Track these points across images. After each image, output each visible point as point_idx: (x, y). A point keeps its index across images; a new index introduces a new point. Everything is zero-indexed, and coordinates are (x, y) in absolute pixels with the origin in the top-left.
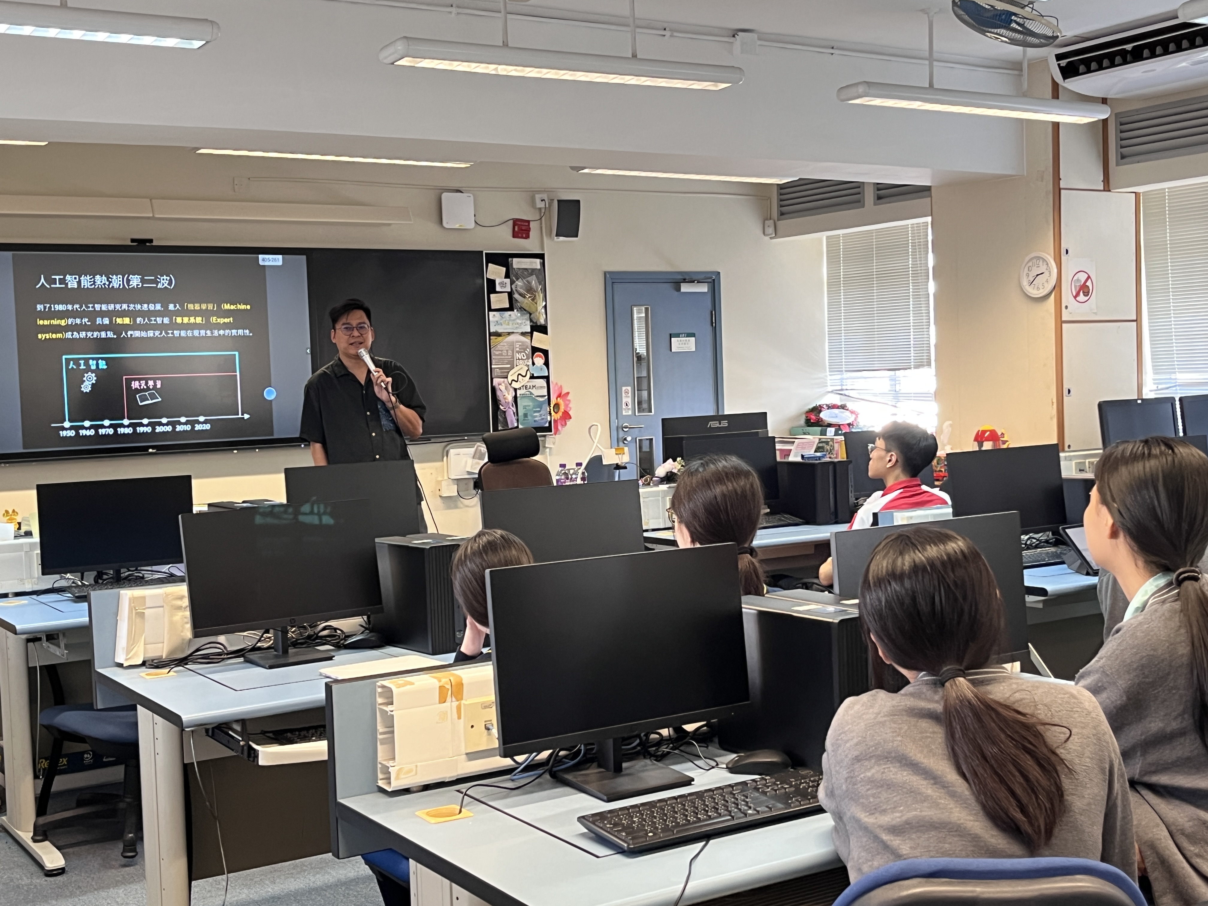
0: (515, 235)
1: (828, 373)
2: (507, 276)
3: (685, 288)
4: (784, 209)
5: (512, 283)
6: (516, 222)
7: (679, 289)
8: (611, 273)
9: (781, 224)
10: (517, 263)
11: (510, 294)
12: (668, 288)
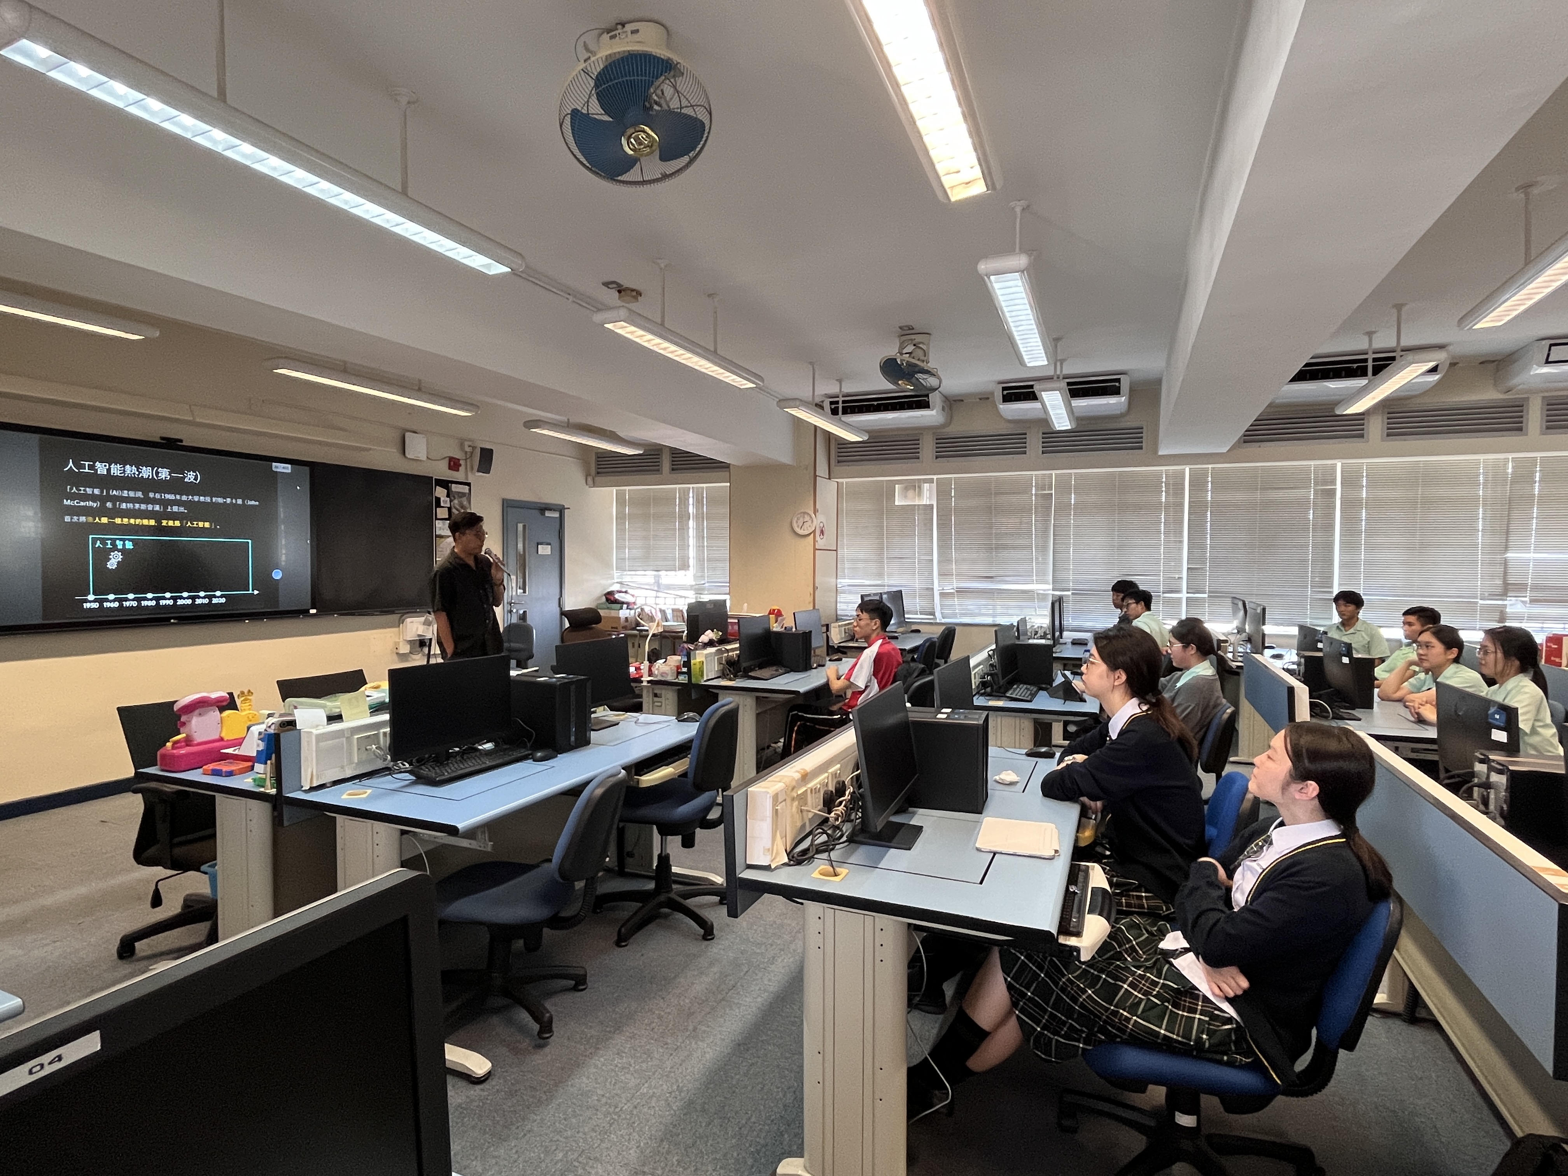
0: (450, 468)
1: (615, 571)
2: (448, 496)
3: (548, 514)
4: (599, 470)
5: (451, 501)
6: (451, 459)
7: (543, 514)
8: (507, 500)
9: (598, 479)
10: (454, 488)
11: (450, 509)
12: (536, 513)
